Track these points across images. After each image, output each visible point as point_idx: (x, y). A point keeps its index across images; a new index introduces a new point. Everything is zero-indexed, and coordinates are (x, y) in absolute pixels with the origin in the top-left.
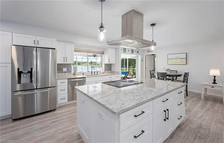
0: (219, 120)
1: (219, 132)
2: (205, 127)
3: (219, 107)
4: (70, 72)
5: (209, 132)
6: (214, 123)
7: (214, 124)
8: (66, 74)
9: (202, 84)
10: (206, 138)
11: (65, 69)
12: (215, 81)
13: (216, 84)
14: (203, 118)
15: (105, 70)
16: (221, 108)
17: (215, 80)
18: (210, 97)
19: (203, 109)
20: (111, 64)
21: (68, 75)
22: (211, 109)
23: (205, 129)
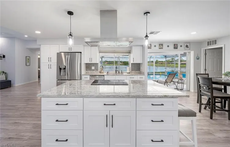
4: (97, 70)
8: (94, 71)
11: (93, 68)
15: (132, 70)
20: (140, 64)
21: (95, 73)
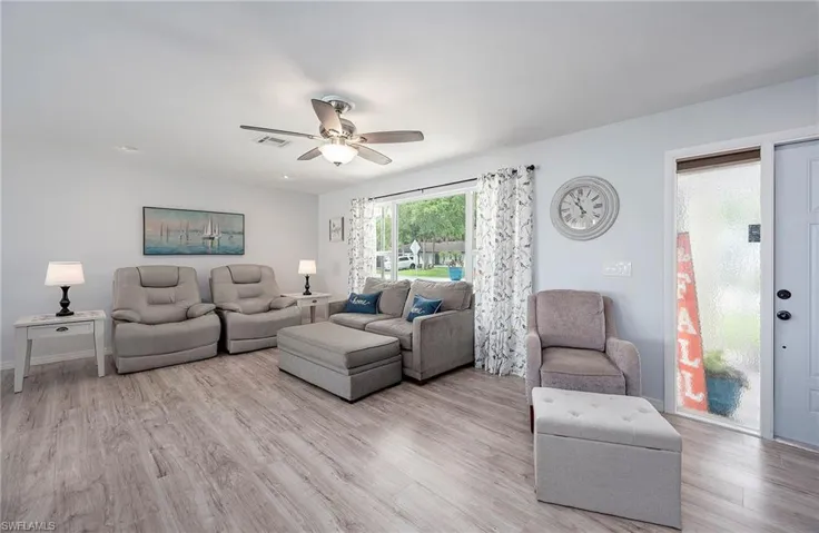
0: (113, 429)
1: (132, 467)
2: (85, 484)
3: (93, 390)
5: (105, 489)
6: (103, 451)
7: (108, 452)
9: (18, 327)
10: (107, 518)
12: (68, 304)
13: (72, 314)
14: (59, 455)
16: (99, 394)
17: (65, 303)
18: (43, 374)
19: (39, 426)
22: (72, 411)
23: (88, 489)
